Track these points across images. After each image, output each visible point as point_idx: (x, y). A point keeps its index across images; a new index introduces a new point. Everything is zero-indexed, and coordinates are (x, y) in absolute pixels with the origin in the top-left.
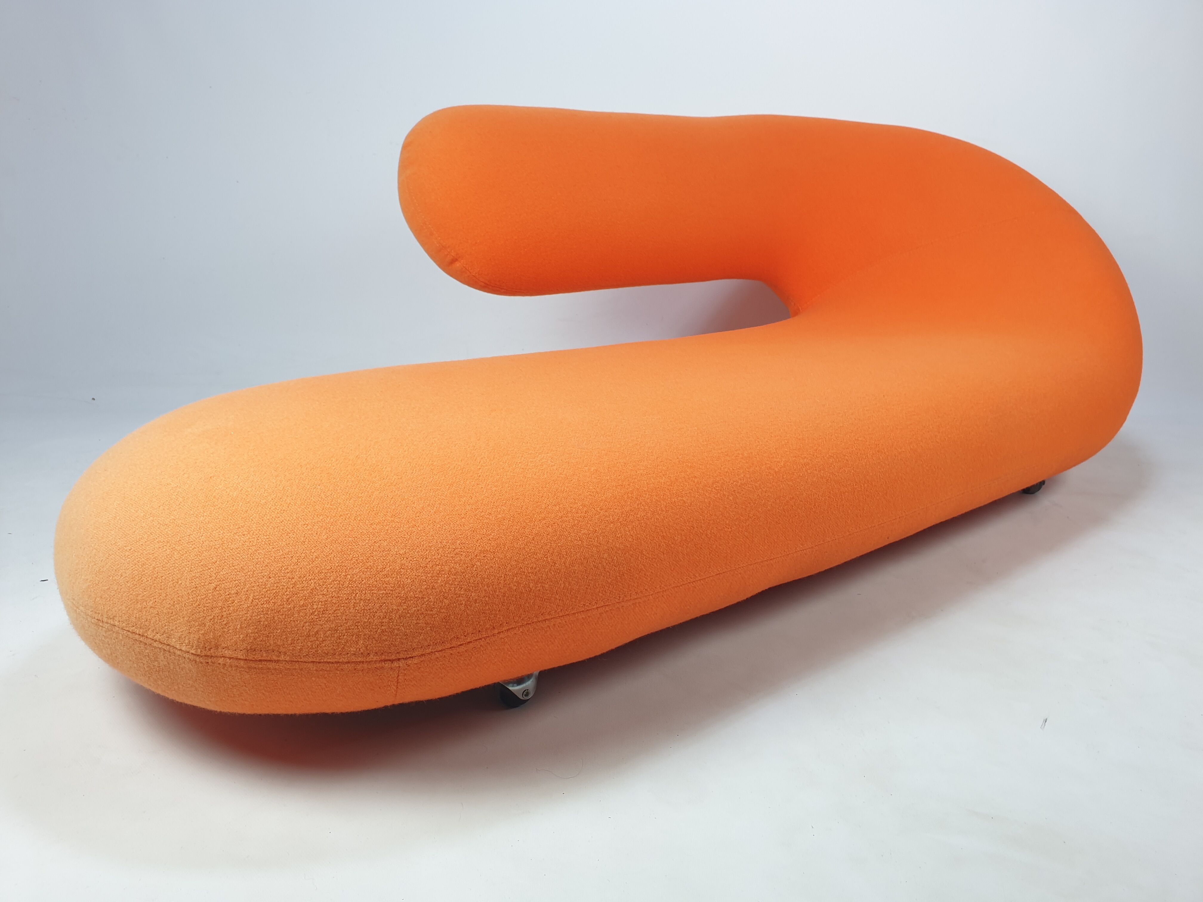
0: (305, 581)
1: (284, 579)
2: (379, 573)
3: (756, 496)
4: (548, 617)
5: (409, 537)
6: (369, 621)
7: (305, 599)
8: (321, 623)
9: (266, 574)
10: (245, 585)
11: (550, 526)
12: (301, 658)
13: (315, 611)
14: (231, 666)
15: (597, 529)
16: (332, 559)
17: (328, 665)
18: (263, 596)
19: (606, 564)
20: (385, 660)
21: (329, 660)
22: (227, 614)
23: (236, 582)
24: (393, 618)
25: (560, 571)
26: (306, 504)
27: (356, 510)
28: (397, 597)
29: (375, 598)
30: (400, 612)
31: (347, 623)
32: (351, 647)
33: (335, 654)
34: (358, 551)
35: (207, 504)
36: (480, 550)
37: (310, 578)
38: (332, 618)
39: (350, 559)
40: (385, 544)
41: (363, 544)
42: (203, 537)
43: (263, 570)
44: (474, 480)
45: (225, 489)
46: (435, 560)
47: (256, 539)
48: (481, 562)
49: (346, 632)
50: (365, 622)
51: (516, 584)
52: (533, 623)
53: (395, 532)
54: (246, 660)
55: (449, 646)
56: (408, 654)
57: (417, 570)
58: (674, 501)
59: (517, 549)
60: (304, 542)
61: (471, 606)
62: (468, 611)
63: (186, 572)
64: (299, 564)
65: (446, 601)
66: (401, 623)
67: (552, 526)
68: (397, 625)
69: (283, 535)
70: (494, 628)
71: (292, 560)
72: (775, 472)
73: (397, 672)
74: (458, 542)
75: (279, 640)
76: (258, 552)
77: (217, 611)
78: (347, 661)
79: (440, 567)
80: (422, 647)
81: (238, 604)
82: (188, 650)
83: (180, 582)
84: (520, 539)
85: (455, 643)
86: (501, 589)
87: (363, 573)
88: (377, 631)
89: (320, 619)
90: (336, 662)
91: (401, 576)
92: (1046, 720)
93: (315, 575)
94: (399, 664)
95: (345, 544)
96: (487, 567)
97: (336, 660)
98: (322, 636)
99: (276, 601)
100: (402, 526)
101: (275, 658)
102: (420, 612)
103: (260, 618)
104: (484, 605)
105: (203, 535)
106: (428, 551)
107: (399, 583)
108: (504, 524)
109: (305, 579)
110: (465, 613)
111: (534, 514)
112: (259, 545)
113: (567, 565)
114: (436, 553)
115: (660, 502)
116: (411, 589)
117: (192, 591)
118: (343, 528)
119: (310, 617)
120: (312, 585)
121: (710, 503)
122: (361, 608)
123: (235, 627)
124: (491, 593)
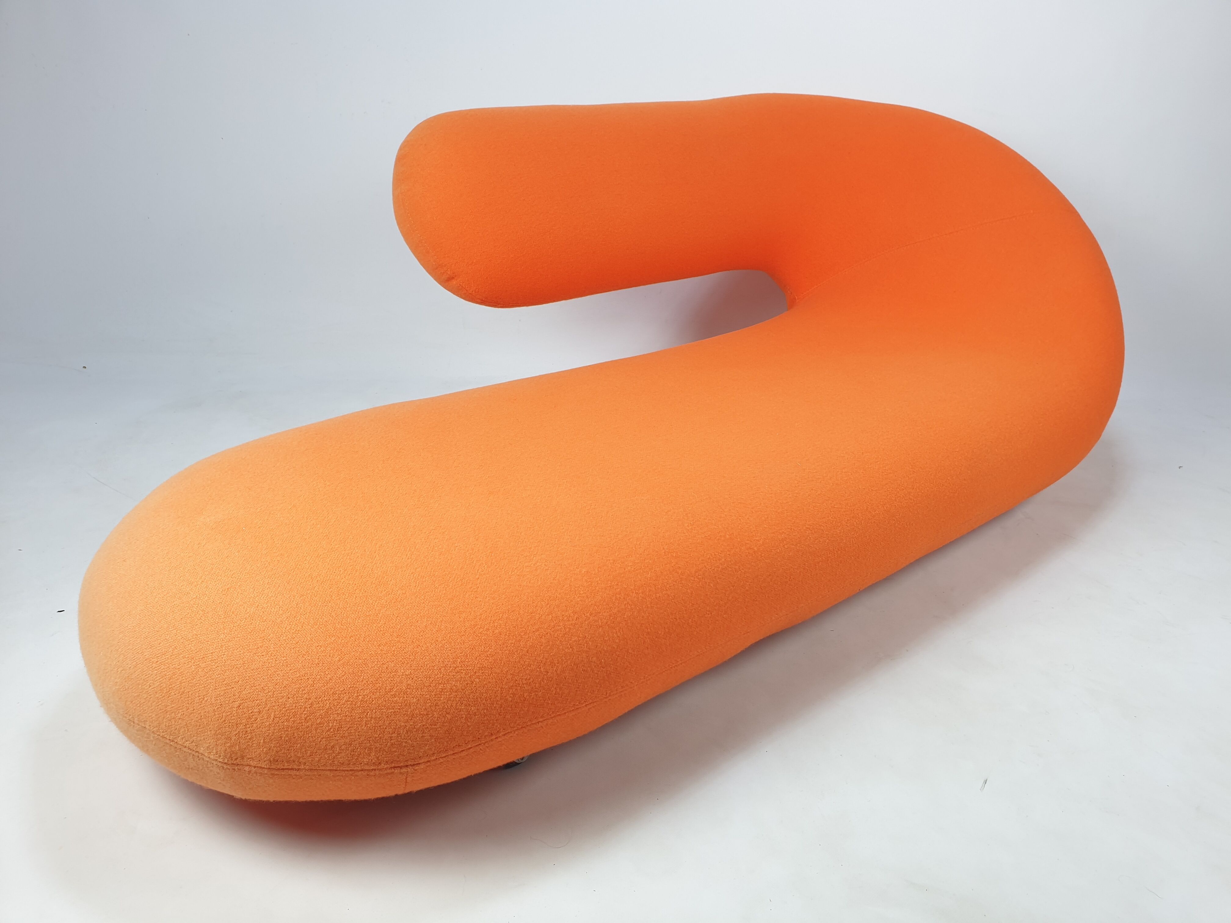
0: (321, 702)
1: (301, 700)
2: (387, 694)
3: (735, 579)
4: (541, 720)
5: (413, 657)
6: (380, 736)
7: (322, 718)
8: (337, 738)
9: (285, 694)
10: (266, 704)
11: (543, 637)
12: (319, 767)
13: (331, 729)
14: (256, 773)
15: (587, 635)
16: (344, 680)
17: (344, 772)
18: (283, 715)
19: (595, 666)
20: (395, 767)
21: (344, 769)
22: (250, 730)
23: (258, 701)
24: (401, 733)
25: (552, 679)
26: (318, 624)
27: (365, 631)
28: (404, 715)
29: (384, 716)
30: (407, 727)
31: (360, 739)
32: (364, 758)
33: (350, 764)
34: (368, 673)
35: (226, 620)
36: (479, 667)
37: (325, 699)
38: (346, 734)
39: (361, 680)
40: (392, 665)
41: (373, 666)
42: (225, 656)
43: (282, 690)
44: (473, 593)
45: (243, 604)
46: (438, 680)
47: (274, 660)
48: (479, 679)
49: (359, 746)
50: (376, 738)
51: (512, 695)
52: (527, 726)
53: (401, 652)
54: (269, 768)
55: (452, 752)
56: (415, 761)
57: (421, 689)
58: (659, 597)
59: (513, 663)
60: (319, 664)
61: (471, 719)
62: (468, 723)
63: (211, 689)
64: (315, 685)
65: (449, 716)
66: (408, 736)
67: (545, 637)
68: (404, 739)
69: (299, 657)
70: (492, 734)
71: (309, 682)
72: (754, 552)
73: (406, 775)
74: (459, 660)
75: (299, 753)
76: (277, 673)
77: (241, 727)
78: (361, 769)
79: (442, 685)
80: (427, 755)
81: (261, 722)
82: (217, 758)
83: (206, 699)
84: (516, 653)
85: (456, 750)
86: (498, 701)
87: (373, 694)
88: (387, 744)
89: (336, 735)
90: (351, 770)
91: (407, 696)
92: (986, 781)
93: (329, 696)
94: (407, 769)
95: (356, 666)
96: (485, 682)
97: (351, 769)
98: (338, 749)
99: (295, 719)
100: (407, 646)
101: (295, 767)
102: (425, 726)
103: (282, 734)
104: (483, 716)
105: (225, 653)
106: (432, 671)
107: (406, 702)
108: (501, 639)
109: (320, 699)
110: (466, 725)
111: (528, 626)
112: (277, 666)
113: (558, 672)
114: (438, 672)
115: (645, 599)
116: (416, 707)
117: (218, 708)
118: (354, 650)
119: (327, 734)
120: (328, 705)
121: (692, 593)
122: (372, 725)
123: (259, 741)
124: (489, 705)
